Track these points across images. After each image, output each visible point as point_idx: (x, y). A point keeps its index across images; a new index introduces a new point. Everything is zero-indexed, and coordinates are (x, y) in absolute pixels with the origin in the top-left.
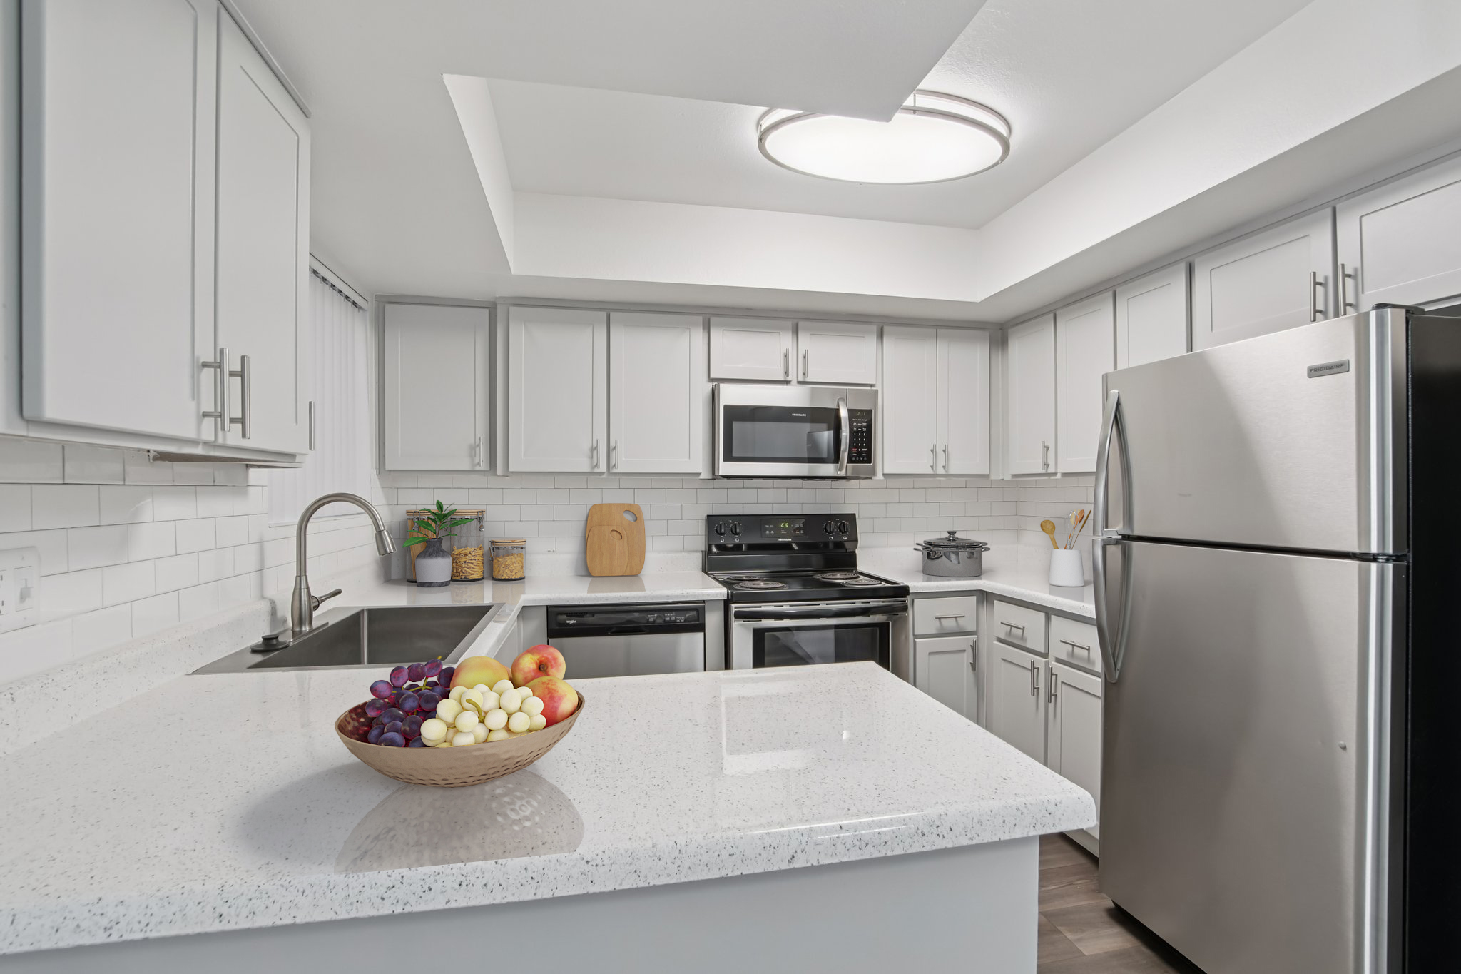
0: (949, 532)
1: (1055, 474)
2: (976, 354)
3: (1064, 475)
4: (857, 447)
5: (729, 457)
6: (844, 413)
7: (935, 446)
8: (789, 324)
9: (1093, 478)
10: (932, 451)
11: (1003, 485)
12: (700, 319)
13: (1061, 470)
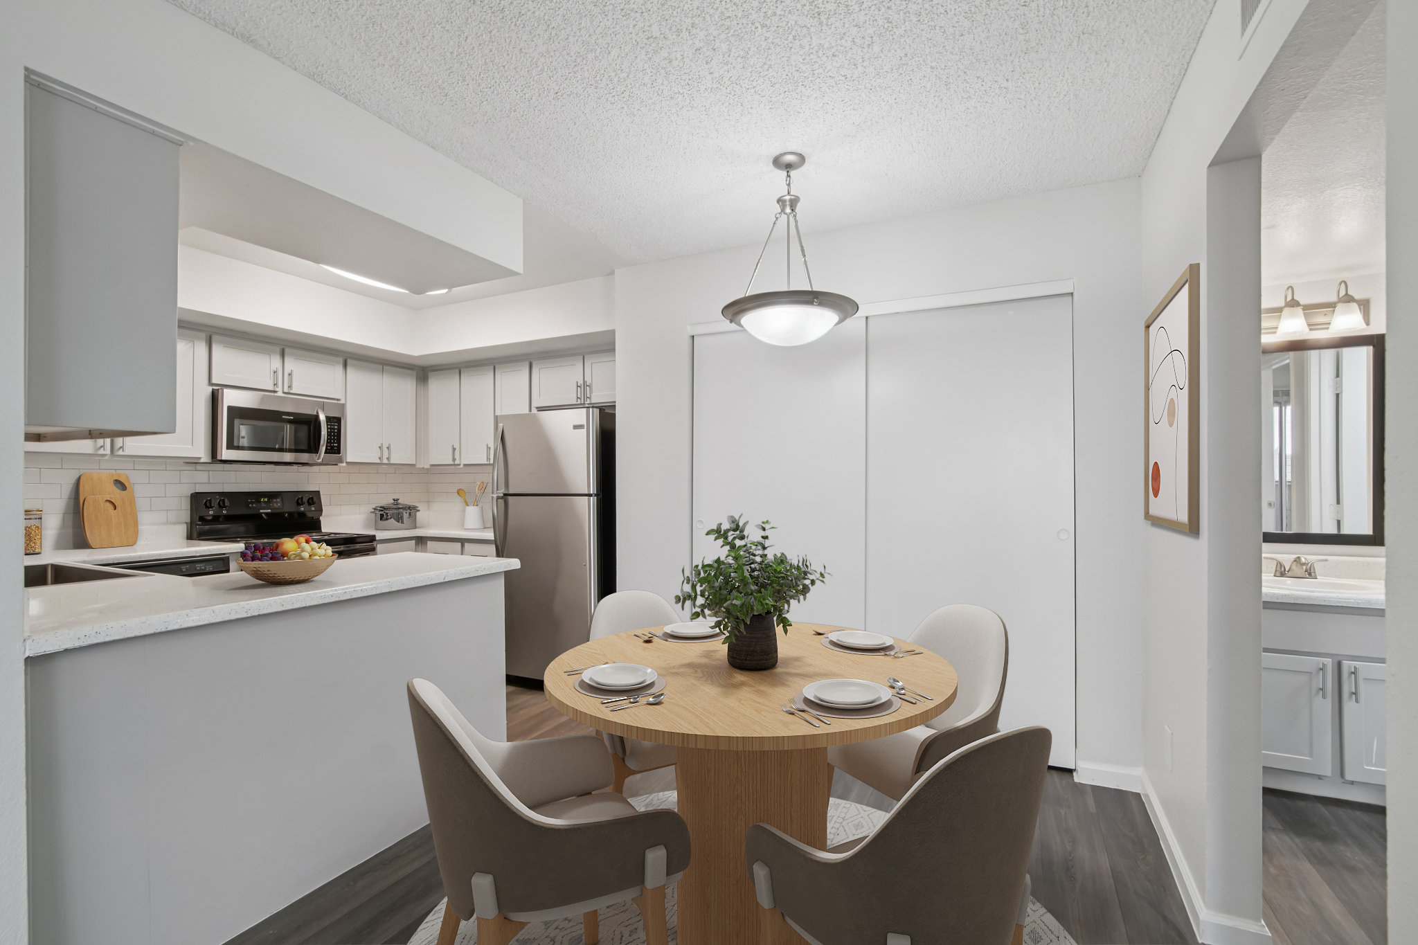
0: (394, 500)
1: (459, 465)
2: (407, 386)
3: (465, 465)
4: (330, 443)
5: (231, 446)
6: (322, 417)
7: (382, 444)
8: (278, 349)
9: (491, 467)
10: (380, 447)
11: (426, 471)
12: (203, 335)
13: (465, 461)
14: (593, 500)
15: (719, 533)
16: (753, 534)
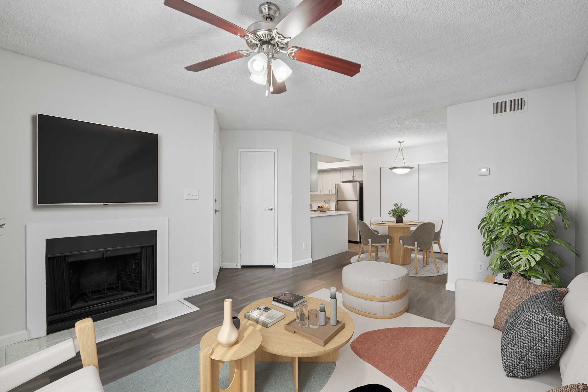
1: (322, 194)
9: (334, 194)
14: (359, 202)
15: (394, 205)
16: (399, 205)
